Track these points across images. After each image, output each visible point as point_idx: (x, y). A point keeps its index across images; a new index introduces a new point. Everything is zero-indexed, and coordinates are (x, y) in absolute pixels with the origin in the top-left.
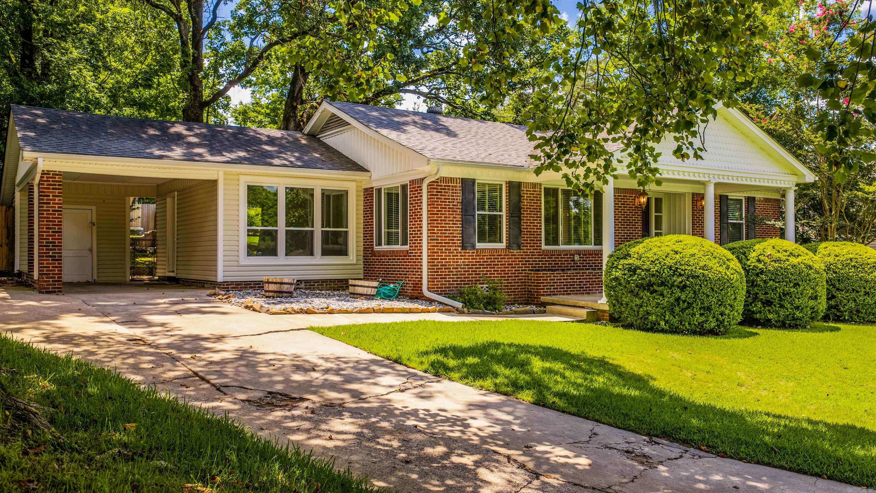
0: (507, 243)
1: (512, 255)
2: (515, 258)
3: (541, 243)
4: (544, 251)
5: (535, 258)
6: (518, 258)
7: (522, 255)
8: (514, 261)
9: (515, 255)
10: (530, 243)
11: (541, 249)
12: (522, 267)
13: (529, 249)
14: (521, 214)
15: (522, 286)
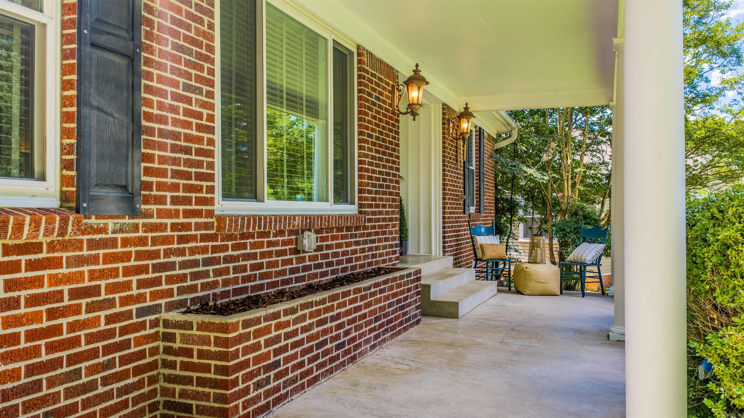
0: (65, 181)
1: (93, 244)
2: (108, 259)
3: (211, 190)
4: (221, 219)
5: (193, 251)
6: (126, 257)
7: (142, 241)
8: (103, 275)
9: (113, 243)
10: (175, 187)
11: (210, 214)
12: (140, 298)
13: (169, 214)
14: (140, 45)
15: (139, 385)
